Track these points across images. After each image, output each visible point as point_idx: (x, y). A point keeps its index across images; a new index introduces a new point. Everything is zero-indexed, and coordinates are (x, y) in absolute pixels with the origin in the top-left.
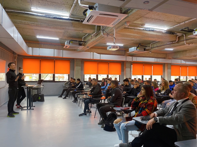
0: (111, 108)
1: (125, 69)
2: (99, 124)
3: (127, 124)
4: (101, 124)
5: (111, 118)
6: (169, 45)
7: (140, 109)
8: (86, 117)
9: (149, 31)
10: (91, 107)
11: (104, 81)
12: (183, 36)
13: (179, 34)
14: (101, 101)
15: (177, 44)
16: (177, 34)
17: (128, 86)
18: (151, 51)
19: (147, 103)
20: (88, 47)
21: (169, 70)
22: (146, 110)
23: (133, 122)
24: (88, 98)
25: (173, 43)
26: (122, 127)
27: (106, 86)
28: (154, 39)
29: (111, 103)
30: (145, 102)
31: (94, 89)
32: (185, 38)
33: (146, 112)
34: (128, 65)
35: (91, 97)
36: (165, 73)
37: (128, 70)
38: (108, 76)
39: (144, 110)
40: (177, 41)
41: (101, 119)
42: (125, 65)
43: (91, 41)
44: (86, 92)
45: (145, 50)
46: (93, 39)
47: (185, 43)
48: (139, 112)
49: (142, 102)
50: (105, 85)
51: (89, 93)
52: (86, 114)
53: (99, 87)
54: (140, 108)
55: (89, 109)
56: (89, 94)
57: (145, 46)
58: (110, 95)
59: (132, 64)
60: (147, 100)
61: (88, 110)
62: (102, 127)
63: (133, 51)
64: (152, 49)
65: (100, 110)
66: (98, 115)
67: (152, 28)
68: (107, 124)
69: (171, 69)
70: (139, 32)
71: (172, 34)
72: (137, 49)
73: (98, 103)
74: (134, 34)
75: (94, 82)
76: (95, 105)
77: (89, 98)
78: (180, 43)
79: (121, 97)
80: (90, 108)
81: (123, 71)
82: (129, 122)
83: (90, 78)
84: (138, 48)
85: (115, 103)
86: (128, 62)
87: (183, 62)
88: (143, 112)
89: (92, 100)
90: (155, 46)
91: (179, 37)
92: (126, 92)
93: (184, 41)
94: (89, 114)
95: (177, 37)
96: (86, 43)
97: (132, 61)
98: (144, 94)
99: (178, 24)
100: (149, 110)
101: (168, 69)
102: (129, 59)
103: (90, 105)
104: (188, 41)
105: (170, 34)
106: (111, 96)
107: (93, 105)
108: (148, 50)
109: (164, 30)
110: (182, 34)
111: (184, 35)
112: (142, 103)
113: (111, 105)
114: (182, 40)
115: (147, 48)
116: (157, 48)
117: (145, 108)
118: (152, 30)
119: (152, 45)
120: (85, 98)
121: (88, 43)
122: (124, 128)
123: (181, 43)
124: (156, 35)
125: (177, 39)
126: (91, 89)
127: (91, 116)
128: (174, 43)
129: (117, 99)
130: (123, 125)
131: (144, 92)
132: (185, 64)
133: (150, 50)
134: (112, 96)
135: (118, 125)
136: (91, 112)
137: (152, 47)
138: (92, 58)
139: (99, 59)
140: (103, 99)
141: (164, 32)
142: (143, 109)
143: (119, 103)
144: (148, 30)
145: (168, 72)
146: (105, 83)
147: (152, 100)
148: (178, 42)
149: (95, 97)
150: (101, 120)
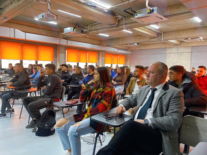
0: (46, 102)
1: (58, 54)
2: (28, 127)
3: (79, 126)
4: (31, 126)
5: (48, 116)
6: (108, 29)
7: (94, 101)
8: (6, 119)
9: (90, 6)
10: (13, 104)
11: (32, 68)
12: (122, 19)
13: (120, 17)
14: (29, 94)
15: (116, 28)
16: (117, 16)
17: (67, 73)
18: (88, 35)
19: (103, 92)
20: (5, 18)
21: (103, 58)
22: (104, 102)
23: (86, 121)
24: (8, 92)
25: (112, 27)
26: (72, 132)
27: (36, 74)
28: (94, 19)
29: (46, 96)
30: (101, 90)
31: (17, 77)
32: (124, 21)
33: (104, 104)
34: (62, 50)
35: (13, 89)
36: (99, 61)
37: (62, 55)
38: (37, 62)
39: (100, 102)
40: (116, 24)
41: (31, 119)
42: (59, 50)
43: (10, 7)
44: (4, 82)
45: (82, 32)
46: (13, 5)
47: (124, 28)
48: (92, 105)
49: (95, 91)
50: (34, 73)
51: (8, 84)
52: (5, 115)
53: (26, 74)
54: (93, 99)
55: (9, 107)
56: (9, 86)
57: (83, 28)
58: (44, 84)
59: (66, 49)
60: (103, 88)
61: (8, 109)
62: (33, 132)
63: (69, 31)
64: (90, 32)
65: (29, 107)
66: (26, 114)
67: (95, 3)
68: (41, 126)
69: (105, 56)
70: (79, 6)
71: (114, 15)
72: (73, 30)
73: (24, 98)
74: (73, 7)
75: (18, 68)
76: (20, 100)
77: (10, 91)
78: (119, 27)
79: (60, 86)
80: (11, 106)
81: (56, 57)
82: (81, 122)
83: (10, 64)
84: (74, 28)
85: (53, 96)
86: (61, 45)
87: (116, 50)
88: (99, 105)
89: (14, 93)
90: (93, 29)
91: (118, 20)
92: (64, 81)
93: (123, 25)
94: (11, 114)
95: (117, 21)
96: (3, 12)
97: (67, 45)
98: (98, 79)
99: (121, 3)
100: (106, 101)
101: (102, 56)
102: (64, 42)
103: (11, 101)
104: (127, 26)
105: (111, 14)
106: (45, 87)
107: (16, 100)
108: (85, 33)
109: (106, 9)
110: (122, 17)
111: (124, 18)
112: (96, 93)
113: (46, 99)
114: (122, 24)
115: (85, 30)
116: (95, 31)
117: (101, 99)
118: (94, 6)
119: (90, 27)
120: (2, 92)
121: (5, 11)
122: (74, 134)
123: (121, 27)
124: (97, 14)
125: (117, 22)
126: (12, 79)
127: (13, 116)
128: (114, 27)
129: (55, 89)
130: (73, 130)
131: (98, 77)
132: (117, 52)
133: (87, 33)
134: (47, 85)
135: (62, 129)
136: (13, 111)
137: (90, 30)
138: (12, 36)
139: (24, 38)
140: (33, 92)
141: (106, 11)
142: (98, 100)
143: (58, 95)
144: (90, 4)
145: (102, 60)
146: (34, 70)
147: (110, 87)
148: (117, 26)
149: (19, 90)
150: (30, 121)
